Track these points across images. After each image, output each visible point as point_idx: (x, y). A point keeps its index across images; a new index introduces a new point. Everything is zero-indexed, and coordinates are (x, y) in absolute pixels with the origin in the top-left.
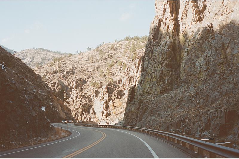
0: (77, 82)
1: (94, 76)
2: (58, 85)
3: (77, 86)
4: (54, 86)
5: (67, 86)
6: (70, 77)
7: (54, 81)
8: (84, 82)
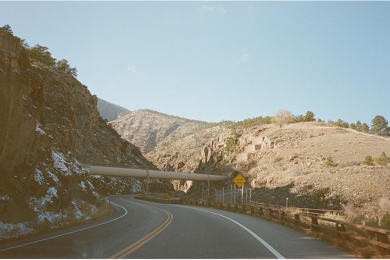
0: (178, 165)
1: (190, 160)
2: (167, 167)
3: (179, 167)
4: (165, 167)
5: (172, 167)
6: (174, 160)
7: (164, 163)
8: (184, 164)
